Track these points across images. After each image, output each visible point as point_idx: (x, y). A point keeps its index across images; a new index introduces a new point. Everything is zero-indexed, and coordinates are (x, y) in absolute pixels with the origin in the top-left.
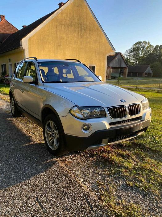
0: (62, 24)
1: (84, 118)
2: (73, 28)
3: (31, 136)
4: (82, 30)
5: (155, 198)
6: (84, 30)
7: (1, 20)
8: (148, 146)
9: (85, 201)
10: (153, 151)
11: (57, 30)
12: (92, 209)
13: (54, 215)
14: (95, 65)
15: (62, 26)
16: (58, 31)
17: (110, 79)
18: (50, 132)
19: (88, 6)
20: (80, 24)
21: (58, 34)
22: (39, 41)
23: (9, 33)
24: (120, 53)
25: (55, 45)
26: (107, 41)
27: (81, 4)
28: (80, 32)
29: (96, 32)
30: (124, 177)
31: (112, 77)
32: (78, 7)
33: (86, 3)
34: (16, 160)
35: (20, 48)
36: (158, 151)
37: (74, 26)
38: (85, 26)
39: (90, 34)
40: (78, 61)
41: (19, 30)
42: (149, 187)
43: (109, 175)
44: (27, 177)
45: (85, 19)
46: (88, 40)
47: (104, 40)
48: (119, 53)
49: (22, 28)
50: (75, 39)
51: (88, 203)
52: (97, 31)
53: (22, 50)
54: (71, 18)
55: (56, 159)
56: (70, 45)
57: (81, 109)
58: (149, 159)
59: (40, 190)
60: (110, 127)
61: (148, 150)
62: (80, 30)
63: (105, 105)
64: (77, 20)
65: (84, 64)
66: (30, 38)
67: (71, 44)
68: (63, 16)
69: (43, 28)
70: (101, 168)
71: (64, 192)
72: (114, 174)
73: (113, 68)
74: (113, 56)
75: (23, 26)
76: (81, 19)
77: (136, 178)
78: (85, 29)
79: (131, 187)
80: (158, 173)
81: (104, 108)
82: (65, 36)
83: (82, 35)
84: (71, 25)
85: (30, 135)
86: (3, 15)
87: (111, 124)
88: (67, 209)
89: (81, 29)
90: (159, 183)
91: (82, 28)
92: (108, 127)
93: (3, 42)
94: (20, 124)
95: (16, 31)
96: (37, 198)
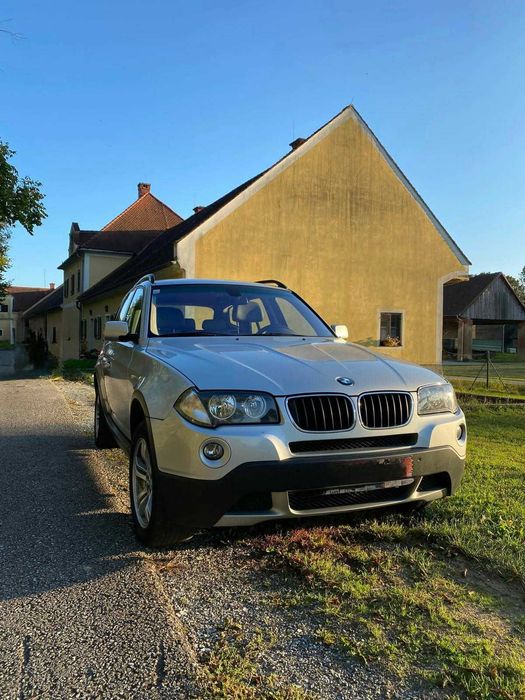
0: (295, 196)
1: (209, 422)
2: (329, 204)
3: (114, 495)
4: (356, 208)
5: (383, 684)
6: (362, 209)
7: (140, 196)
8: (458, 542)
9: (154, 662)
10: (470, 559)
11: (280, 213)
12: (159, 682)
13: (46, 681)
14: (403, 312)
15: (294, 202)
16: (284, 215)
17: (470, 357)
18: (144, 473)
19: (374, 144)
20: (352, 194)
21: (284, 224)
22: (228, 245)
23: (156, 228)
24: (500, 276)
25: (272, 255)
26: (440, 237)
27: (354, 140)
28: (351, 214)
29: (402, 211)
30: (319, 619)
31: (475, 352)
32: (344, 146)
33: (369, 135)
34: (33, 547)
35: (172, 264)
36: (486, 560)
37: (333, 199)
38: (367, 197)
39: (381, 218)
40: (281, 285)
41: (185, 218)
42: (382, 653)
43: (278, 609)
44: (35, 588)
45: (368, 179)
46: (377, 237)
47: (431, 235)
48: (496, 274)
49: (193, 213)
50: (336, 235)
51: (161, 667)
52: (405, 209)
53: (178, 271)
54: (323, 177)
55: (143, 554)
56: (320, 253)
57: (205, 396)
58: (437, 581)
59: (50, 621)
60: (293, 455)
61: (453, 556)
62: (351, 209)
63: (277, 388)
64: (340, 182)
65: (293, 293)
66: (201, 238)
67: (321, 250)
68: (300, 172)
69: (240, 209)
70: (265, 588)
71: (108, 634)
72: (292, 607)
73: (476, 322)
74: (465, 282)
75: (196, 209)
76: (355, 178)
77: (355, 625)
78: (367, 204)
79: (327, 646)
80: (444, 621)
81: (274, 397)
82: (304, 227)
83: (357, 222)
84: (324, 197)
85: (111, 491)
86: (145, 182)
87: (295, 447)
88: (90, 673)
89: (354, 206)
90: (425, 646)
91: (357, 204)
92: (284, 454)
93: (139, 254)
94: (102, 464)
95: (178, 223)
96: (28, 637)
